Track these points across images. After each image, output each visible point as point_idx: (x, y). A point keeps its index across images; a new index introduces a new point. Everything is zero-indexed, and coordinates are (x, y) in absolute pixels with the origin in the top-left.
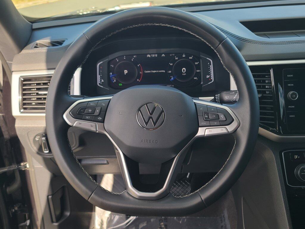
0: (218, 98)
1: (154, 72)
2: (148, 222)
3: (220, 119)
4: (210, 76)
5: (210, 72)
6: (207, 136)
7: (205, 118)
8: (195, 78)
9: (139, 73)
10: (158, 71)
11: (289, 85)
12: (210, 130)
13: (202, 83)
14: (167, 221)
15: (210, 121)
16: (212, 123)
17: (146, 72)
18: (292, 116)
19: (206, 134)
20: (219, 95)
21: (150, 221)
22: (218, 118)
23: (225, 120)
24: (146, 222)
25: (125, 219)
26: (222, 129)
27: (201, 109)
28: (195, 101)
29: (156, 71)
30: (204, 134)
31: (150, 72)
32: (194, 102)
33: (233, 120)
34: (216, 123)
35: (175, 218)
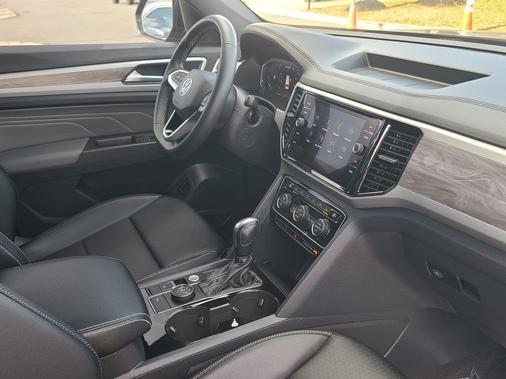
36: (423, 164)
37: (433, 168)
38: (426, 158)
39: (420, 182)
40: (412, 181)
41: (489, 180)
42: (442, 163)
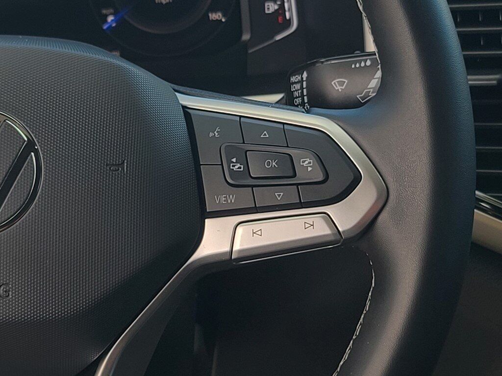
0: (302, 88)
3: (301, 177)
4: (282, 6)
6: (242, 255)
7: (232, 172)
8: (213, 16)
12: (256, 226)
13: (246, 37)
15: (253, 186)
16: (263, 196)
19: (237, 247)
20: (305, 75)
22: (291, 174)
23: (321, 178)
26: (309, 219)
27: (211, 134)
28: (186, 100)
30: (227, 249)
32: (184, 107)
33: (357, 179)
34: (279, 196)
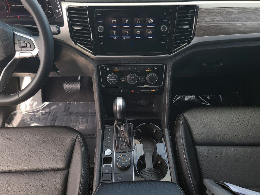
1: (18, 6)
2: (58, 105)
4: (59, 11)
5: (58, 7)
8: (49, 12)
9: (7, 6)
10: (20, 5)
11: (99, 21)
13: (54, 16)
14: (70, 105)
15: (21, 47)
17: (12, 6)
18: (102, 43)
19: (20, 56)
21: (59, 105)
22: (26, 46)
23: (30, 47)
24: (56, 105)
25: (41, 103)
29: (19, 5)
31: (15, 5)
33: (35, 48)
34: (25, 49)
35: (75, 103)
36: (206, 22)
37: (212, 21)
38: (206, 18)
39: (208, 30)
40: (203, 32)
41: (241, 16)
42: (216, 17)
